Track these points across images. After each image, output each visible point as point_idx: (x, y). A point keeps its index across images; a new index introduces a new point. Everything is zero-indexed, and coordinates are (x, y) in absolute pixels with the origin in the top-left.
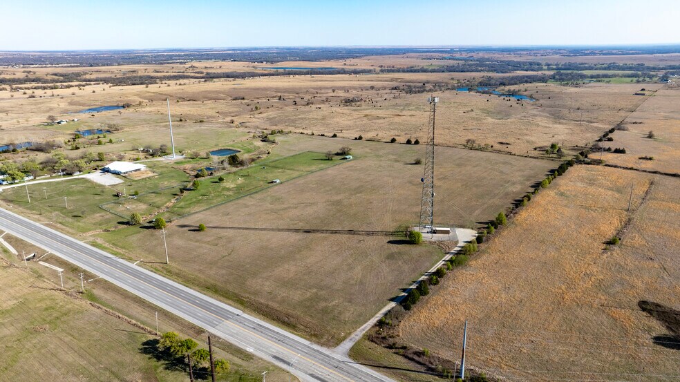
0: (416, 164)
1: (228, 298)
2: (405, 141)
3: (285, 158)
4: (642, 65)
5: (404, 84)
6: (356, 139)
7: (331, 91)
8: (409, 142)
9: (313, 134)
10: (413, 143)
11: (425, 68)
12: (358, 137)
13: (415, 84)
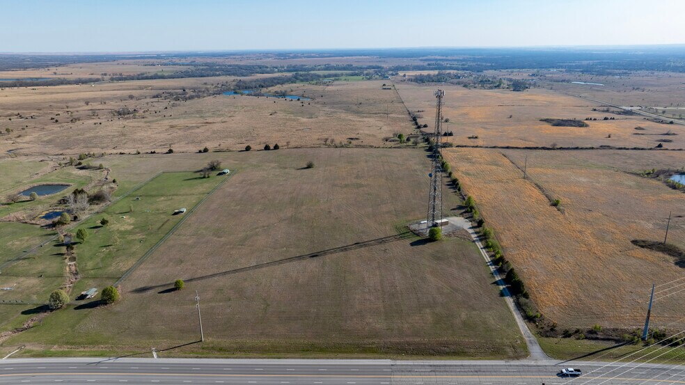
0: (307, 168)
1: (352, 352)
2: (263, 147)
3: (146, 184)
4: (352, 65)
5: (164, 91)
6: (200, 152)
7: (83, 103)
8: (267, 148)
9: (139, 153)
10: (272, 147)
11: (159, 74)
12: (202, 149)
13: (176, 91)
